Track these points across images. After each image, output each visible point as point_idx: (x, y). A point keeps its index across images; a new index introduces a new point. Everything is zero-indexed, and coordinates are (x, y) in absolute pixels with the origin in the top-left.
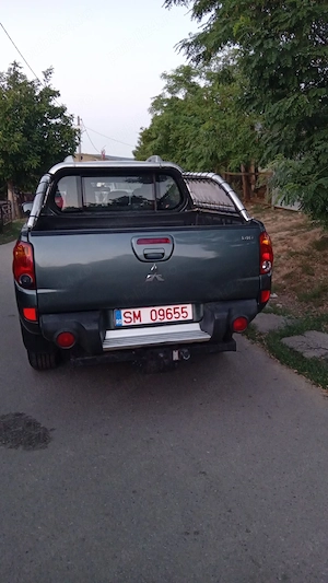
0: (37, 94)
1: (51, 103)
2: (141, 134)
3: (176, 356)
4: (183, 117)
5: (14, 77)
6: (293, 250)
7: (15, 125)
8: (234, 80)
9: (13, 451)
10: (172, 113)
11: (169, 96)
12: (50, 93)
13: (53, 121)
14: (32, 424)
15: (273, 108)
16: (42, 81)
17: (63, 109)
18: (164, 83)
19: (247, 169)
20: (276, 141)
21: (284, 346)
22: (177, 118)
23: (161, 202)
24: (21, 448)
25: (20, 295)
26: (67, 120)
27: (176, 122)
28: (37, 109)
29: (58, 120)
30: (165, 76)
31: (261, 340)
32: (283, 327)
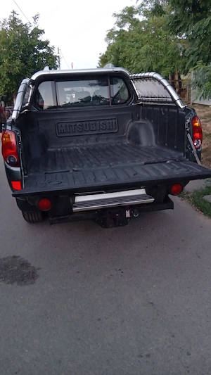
0: (29, 33)
1: (39, 39)
2: (100, 58)
3: (128, 214)
4: (128, 43)
5: (14, 22)
6: (207, 132)
7: (16, 55)
8: (164, 13)
9: (10, 286)
10: (121, 41)
11: (118, 29)
12: (38, 32)
13: (41, 51)
14: (24, 264)
15: (195, 27)
16: (32, 24)
17: (47, 43)
18: (115, 19)
19: (173, 78)
20: (196, 53)
21: (205, 202)
22: (124, 43)
23: (114, 99)
24: (16, 284)
25: (9, 172)
26: (50, 49)
27: (123, 47)
28: (30, 43)
29: (44, 50)
30: (115, 15)
31: (188, 198)
32: (204, 187)
